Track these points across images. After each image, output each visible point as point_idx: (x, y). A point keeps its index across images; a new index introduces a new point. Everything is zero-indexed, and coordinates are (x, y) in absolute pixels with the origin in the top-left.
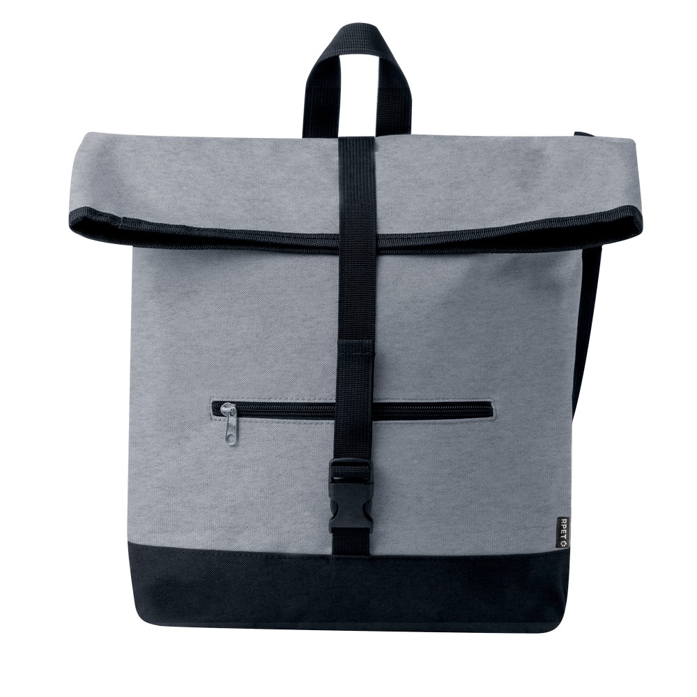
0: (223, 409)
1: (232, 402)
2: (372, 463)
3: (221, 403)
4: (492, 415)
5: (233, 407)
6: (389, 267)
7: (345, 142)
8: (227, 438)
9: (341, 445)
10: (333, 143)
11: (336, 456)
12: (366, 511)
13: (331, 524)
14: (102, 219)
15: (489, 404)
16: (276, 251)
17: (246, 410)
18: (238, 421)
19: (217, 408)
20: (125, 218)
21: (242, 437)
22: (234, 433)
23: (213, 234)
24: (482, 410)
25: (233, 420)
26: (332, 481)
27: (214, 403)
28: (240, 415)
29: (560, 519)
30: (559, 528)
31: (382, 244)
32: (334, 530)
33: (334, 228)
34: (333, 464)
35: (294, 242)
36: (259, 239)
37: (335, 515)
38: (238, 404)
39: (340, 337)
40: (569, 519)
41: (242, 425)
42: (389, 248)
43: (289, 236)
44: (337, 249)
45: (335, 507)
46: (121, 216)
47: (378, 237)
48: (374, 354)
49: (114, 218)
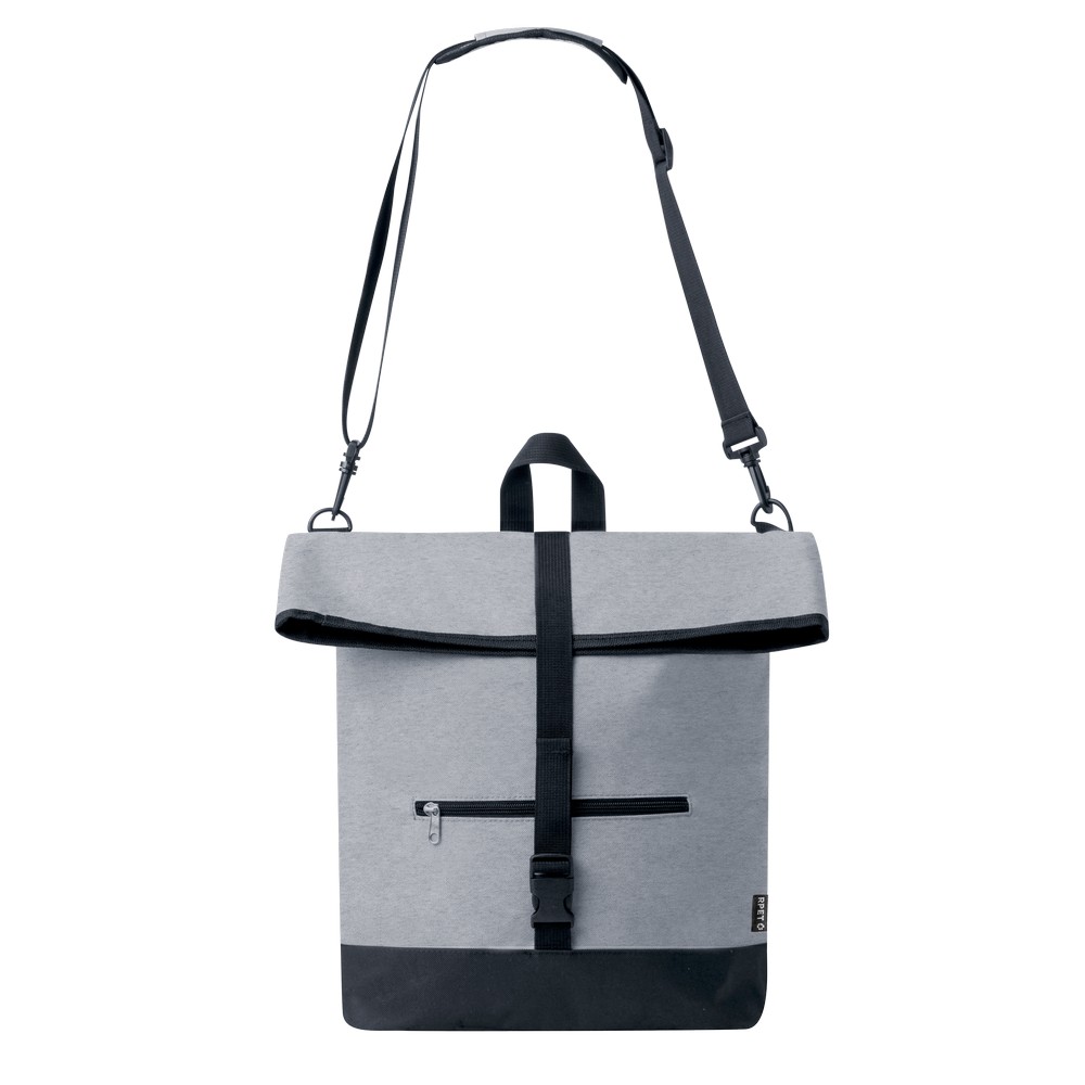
0: (426, 808)
1: (435, 802)
2: (571, 858)
3: (424, 803)
4: (687, 810)
5: (436, 806)
6: (585, 667)
7: (539, 536)
8: (430, 837)
9: (541, 843)
10: (530, 537)
11: (536, 853)
12: (567, 906)
13: (533, 919)
14: (308, 617)
15: (684, 799)
16: (475, 655)
17: (449, 809)
18: (440, 820)
19: (420, 808)
20: (328, 616)
21: (444, 837)
22: (437, 831)
23: (414, 636)
24: (678, 805)
25: (436, 819)
26: (533, 877)
27: (417, 803)
28: (442, 815)
29: (756, 898)
30: (756, 908)
31: (578, 645)
32: (536, 925)
33: (532, 631)
34: (534, 860)
35: (493, 646)
36: (458, 642)
37: (537, 910)
38: (441, 804)
39: (539, 736)
40: (766, 897)
41: (444, 824)
42: (585, 649)
43: (489, 639)
44: (534, 650)
45: (537, 903)
46: (324, 614)
47: (574, 638)
48: (571, 752)
49: (318, 616)
